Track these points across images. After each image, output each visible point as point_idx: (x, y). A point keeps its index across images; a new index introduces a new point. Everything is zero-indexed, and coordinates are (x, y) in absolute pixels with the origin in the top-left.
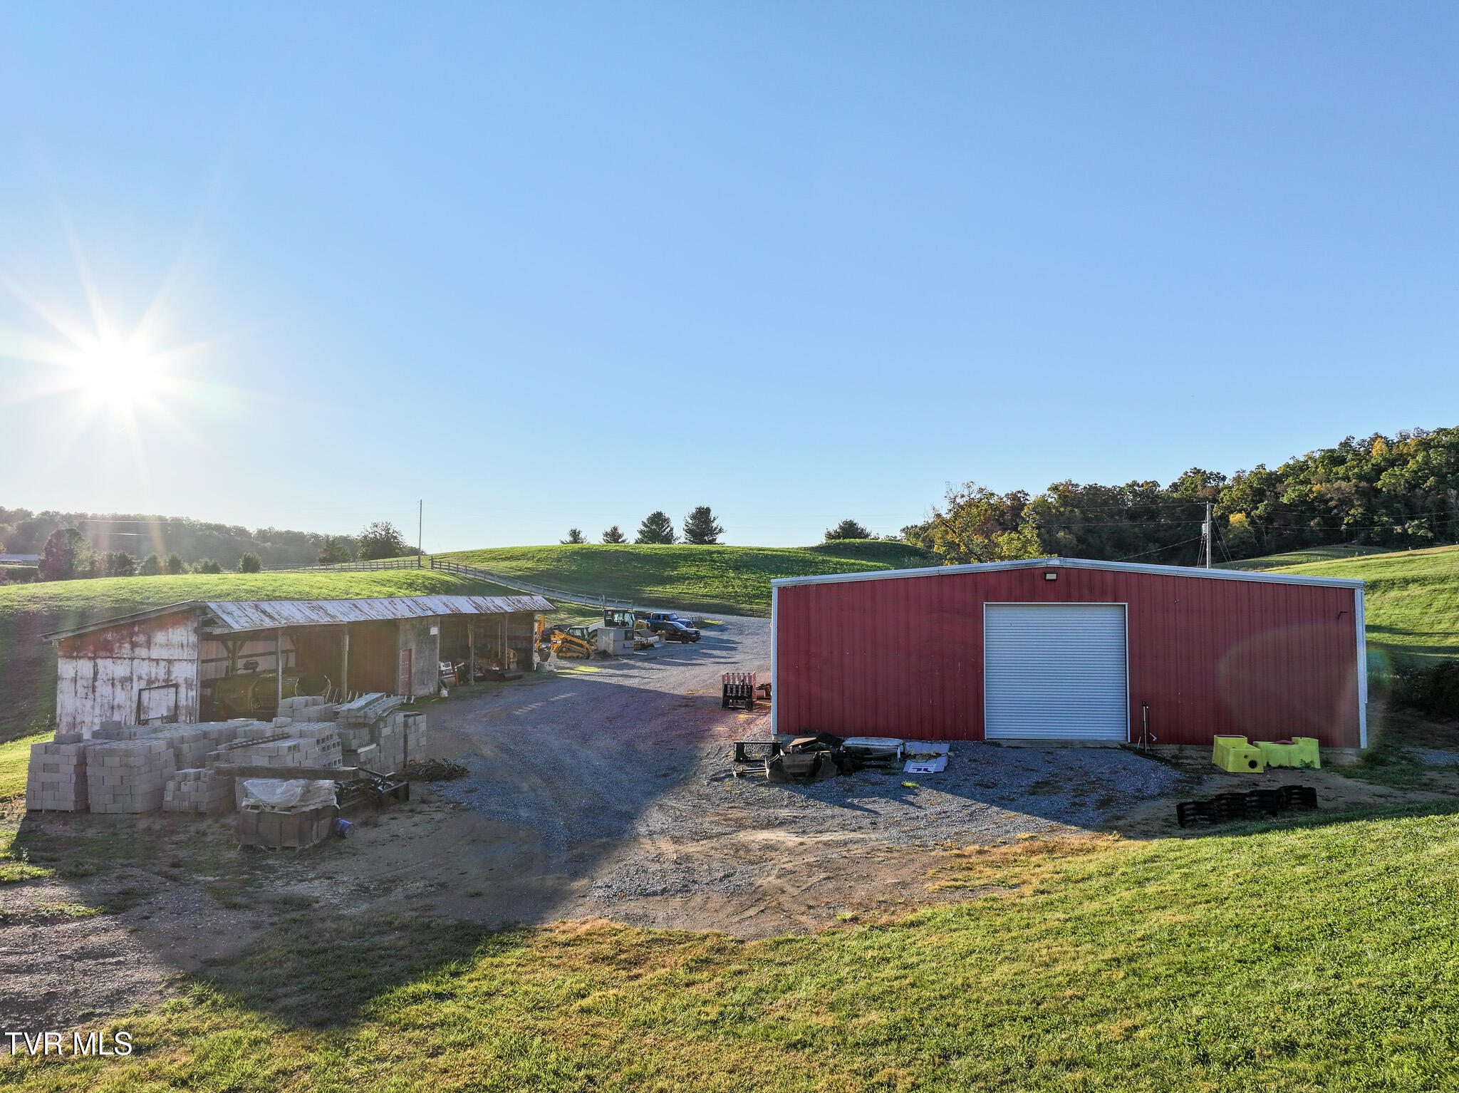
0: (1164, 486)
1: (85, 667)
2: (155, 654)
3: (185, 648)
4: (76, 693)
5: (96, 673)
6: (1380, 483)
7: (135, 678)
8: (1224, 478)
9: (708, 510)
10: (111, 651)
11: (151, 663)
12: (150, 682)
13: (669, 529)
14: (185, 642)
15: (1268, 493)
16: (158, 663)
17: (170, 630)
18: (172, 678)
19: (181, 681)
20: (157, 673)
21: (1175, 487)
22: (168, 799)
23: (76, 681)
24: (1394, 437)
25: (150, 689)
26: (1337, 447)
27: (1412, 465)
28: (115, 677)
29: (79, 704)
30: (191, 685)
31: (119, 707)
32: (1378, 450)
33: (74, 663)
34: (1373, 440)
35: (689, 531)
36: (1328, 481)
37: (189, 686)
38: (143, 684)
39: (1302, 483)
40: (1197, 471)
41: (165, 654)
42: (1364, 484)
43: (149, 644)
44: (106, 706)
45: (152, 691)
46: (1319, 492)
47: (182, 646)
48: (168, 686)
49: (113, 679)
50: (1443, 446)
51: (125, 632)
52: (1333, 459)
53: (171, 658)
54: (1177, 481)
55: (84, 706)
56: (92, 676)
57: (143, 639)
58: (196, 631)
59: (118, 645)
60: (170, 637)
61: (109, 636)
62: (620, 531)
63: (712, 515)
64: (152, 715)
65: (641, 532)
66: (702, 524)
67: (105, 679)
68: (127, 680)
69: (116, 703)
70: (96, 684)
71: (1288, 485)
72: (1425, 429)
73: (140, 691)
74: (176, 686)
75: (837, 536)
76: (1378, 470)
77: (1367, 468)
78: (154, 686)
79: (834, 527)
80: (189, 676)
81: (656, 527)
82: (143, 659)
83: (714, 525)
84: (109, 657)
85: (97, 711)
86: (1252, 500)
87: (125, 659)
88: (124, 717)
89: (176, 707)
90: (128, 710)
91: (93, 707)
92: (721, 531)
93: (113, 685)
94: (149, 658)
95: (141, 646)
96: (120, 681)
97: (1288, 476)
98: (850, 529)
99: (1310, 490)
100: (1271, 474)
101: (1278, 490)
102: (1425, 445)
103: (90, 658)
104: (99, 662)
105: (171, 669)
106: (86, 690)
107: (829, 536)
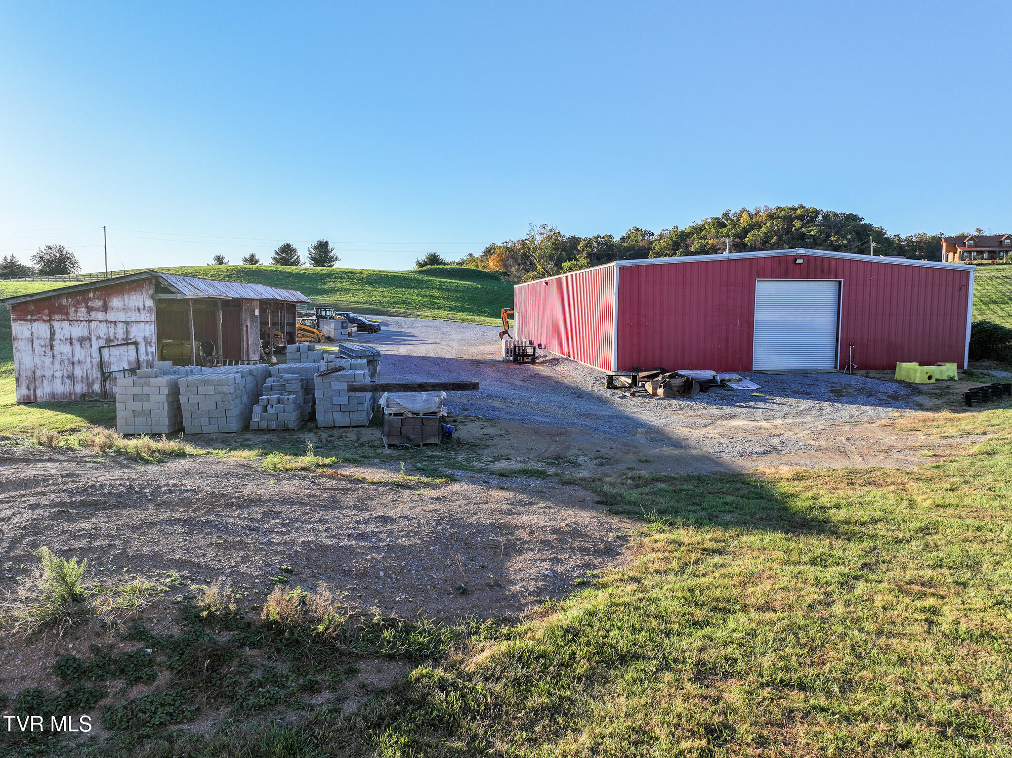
0: (616, 239)
1: (41, 329)
2: (112, 316)
3: (142, 312)
4: (34, 351)
5: (53, 334)
6: (746, 239)
7: (94, 338)
8: (653, 234)
9: (327, 244)
10: (67, 314)
11: (109, 325)
12: (109, 340)
13: (296, 257)
14: (141, 307)
15: (682, 244)
16: (115, 324)
17: (126, 296)
18: (131, 337)
19: (140, 339)
20: (115, 333)
21: (623, 239)
22: (256, 420)
23: (32, 341)
24: (752, 211)
25: (109, 346)
26: (720, 217)
27: (764, 229)
28: (73, 336)
29: (37, 360)
30: (150, 342)
31: (79, 362)
32: (744, 220)
33: (29, 325)
34: (742, 212)
35: (313, 259)
36: (717, 237)
37: (148, 343)
38: (102, 343)
39: (702, 238)
40: (637, 230)
41: (122, 317)
42: (737, 240)
43: (105, 308)
44: (66, 362)
45: (112, 349)
46: (712, 244)
47: (139, 310)
48: (127, 344)
49: (71, 339)
50: (781, 218)
51: (80, 298)
52: (719, 224)
53: (128, 320)
54: (624, 235)
55: (44, 362)
56: (49, 336)
57: (99, 304)
58: (152, 297)
59: (73, 309)
60: (126, 303)
61: (64, 302)
62: (257, 258)
63: (330, 246)
64: (114, 368)
65: (274, 259)
66: (322, 253)
67: (63, 338)
68: (84, 340)
69: (76, 359)
70: (54, 343)
71: (694, 240)
72: (770, 207)
73: (100, 349)
74: (136, 344)
75: (425, 264)
76: (746, 232)
77: (739, 230)
78: (113, 344)
79: (422, 258)
80: (147, 335)
81: (286, 254)
82: (100, 322)
83: (331, 254)
84: (64, 320)
85: (57, 366)
86: (672, 249)
87: (82, 321)
88: (85, 371)
89: (138, 361)
90: (89, 365)
91: (53, 363)
92: (336, 259)
93: (71, 344)
94: (107, 321)
95: (97, 310)
96: (78, 341)
97: (693, 234)
98: (434, 259)
99: (707, 243)
100: (683, 232)
101: (688, 242)
102: (771, 217)
103: (45, 321)
104: (54, 323)
105: (129, 329)
106: (44, 349)
107: (420, 265)
